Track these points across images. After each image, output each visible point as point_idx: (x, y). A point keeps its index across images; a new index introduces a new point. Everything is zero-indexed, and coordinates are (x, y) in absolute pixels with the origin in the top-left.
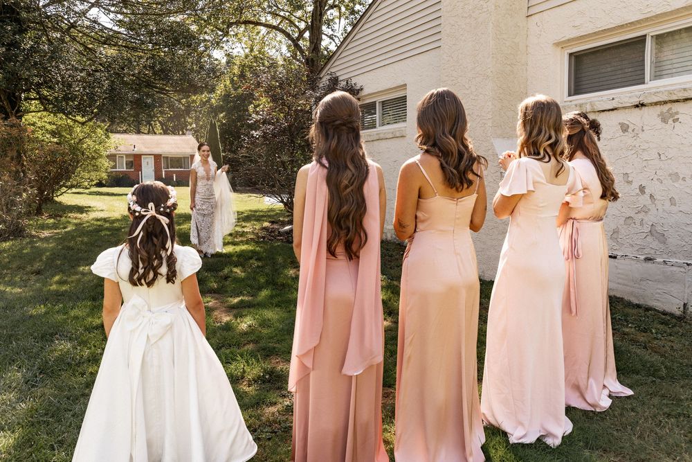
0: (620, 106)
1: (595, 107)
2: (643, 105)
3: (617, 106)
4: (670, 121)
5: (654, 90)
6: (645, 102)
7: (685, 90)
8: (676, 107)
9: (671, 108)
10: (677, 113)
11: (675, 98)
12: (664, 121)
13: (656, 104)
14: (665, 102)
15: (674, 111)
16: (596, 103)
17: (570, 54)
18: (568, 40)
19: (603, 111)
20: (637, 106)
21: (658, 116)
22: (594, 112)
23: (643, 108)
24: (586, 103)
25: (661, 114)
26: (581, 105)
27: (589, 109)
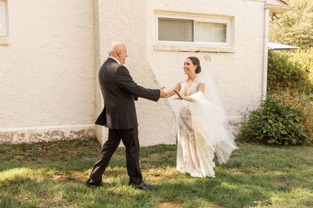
0: (191, 50)
1: (180, 49)
2: (199, 51)
3: (189, 50)
4: (208, 60)
5: (205, 46)
6: (201, 50)
7: (214, 48)
8: (210, 55)
9: (208, 55)
10: (210, 57)
11: (211, 51)
12: (206, 59)
13: (204, 52)
14: (207, 52)
15: (209, 56)
16: (180, 47)
17: (159, 18)
18: (162, 11)
19: (182, 51)
20: (196, 52)
21: (204, 57)
22: (178, 51)
23: (198, 53)
24: (175, 46)
25: (205, 57)
26: (173, 47)
27: (177, 50)
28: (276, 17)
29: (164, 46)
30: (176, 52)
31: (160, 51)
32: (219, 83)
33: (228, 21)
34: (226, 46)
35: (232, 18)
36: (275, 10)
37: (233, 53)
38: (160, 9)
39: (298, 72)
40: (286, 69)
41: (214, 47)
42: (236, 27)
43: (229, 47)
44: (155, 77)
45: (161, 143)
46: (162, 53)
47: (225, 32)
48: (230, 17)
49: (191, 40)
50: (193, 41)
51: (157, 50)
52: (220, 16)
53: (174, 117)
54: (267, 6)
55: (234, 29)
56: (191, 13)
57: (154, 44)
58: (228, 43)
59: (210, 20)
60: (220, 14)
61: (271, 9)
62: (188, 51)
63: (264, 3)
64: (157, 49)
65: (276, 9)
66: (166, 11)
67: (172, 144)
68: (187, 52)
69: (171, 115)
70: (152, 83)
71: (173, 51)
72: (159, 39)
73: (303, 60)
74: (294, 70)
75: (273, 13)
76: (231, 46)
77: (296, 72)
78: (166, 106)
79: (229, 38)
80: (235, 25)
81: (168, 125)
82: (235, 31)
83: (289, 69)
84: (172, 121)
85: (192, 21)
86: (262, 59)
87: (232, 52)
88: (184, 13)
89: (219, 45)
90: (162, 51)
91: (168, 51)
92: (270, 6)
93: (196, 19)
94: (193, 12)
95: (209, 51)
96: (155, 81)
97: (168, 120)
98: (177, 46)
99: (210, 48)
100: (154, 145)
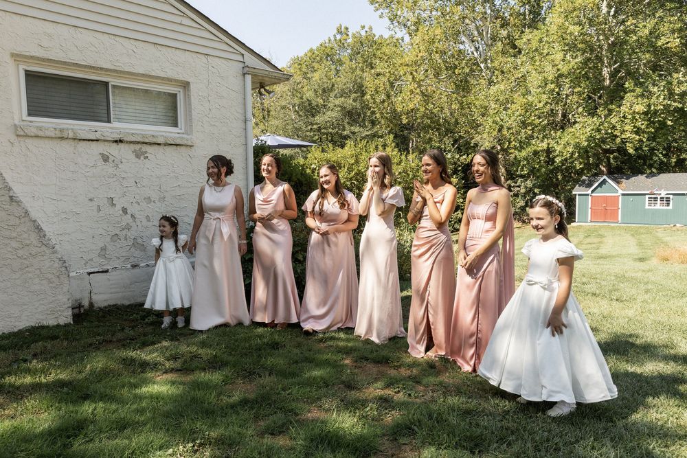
0: (103, 138)
1: (78, 135)
2: (121, 141)
3: (99, 138)
4: (142, 158)
5: (133, 132)
6: (125, 139)
7: (154, 136)
8: (145, 148)
9: (141, 148)
10: (146, 152)
11: (147, 141)
12: (138, 156)
13: (131, 142)
14: (138, 143)
15: (143, 150)
16: (79, 131)
17: (26, 71)
18: (32, 57)
19: (84, 140)
20: (116, 141)
21: (133, 152)
22: (75, 139)
23: (120, 144)
24: (68, 129)
25: (135, 151)
26: (61, 130)
27: (71, 135)
28: (265, 90)
29: (40, 129)
30: (71, 142)
31: (31, 136)
32: (166, 199)
33: (179, 90)
34: (178, 133)
35: (186, 85)
36: (261, 78)
37: (191, 146)
38: (27, 54)
39: (306, 180)
40: (287, 176)
41: (153, 133)
42: (194, 101)
43: (183, 136)
44: (10, 189)
45: (34, 325)
46: (36, 141)
47: (175, 108)
48: (181, 81)
49: (106, 119)
50: (109, 121)
51: (24, 136)
52: (162, 80)
53: (63, 269)
54: (247, 69)
55: (190, 104)
56: (101, 69)
57: (17, 123)
58: (181, 129)
59: (144, 84)
60: (162, 75)
61: (254, 76)
62: (97, 140)
63: (242, 65)
64: (22, 133)
65: (262, 76)
66: (43, 60)
67: (62, 323)
68: (95, 142)
69: (56, 265)
70: (4, 203)
71: (62, 138)
72: (29, 115)
73: (319, 162)
74: (299, 176)
75: (260, 83)
76: (187, 134)
77: (303, 180)
78: (44, 248)
79: (183, 120)
80: (192, 97)
81: (51, 285)
82: (193, 107)
83: (292, 174)
84: (58, 277)
85: (106, 84)
86: (245, 158)
87: (190, 143)
88: (85, 66)
89: (164, 132)
90: (37, 136)
91: (52, 138)
92: (253, 70)
93: (113, 81)
94: (105, 66)
95: (141, 140)
96: (11, 197)
97: (50, 276)
98: (72, 129)
99: (144, 136)
100: (16, 330)
